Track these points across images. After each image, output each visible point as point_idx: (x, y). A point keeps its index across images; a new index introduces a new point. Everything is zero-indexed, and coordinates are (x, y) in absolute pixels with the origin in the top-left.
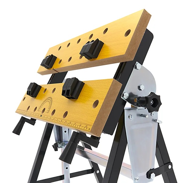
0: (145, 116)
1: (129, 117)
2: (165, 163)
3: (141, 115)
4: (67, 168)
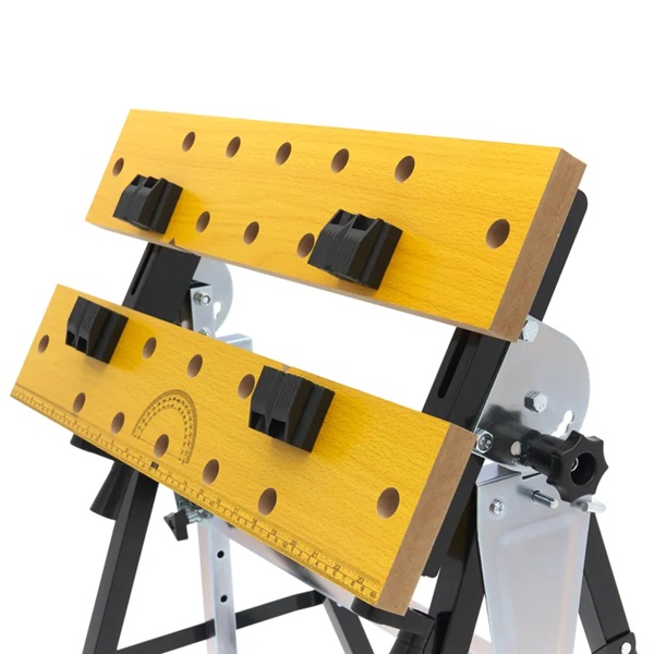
0: (549, 504)
1: (492, 507)
2: (609, 637)
3: (534, 495)
4: (224, 599)
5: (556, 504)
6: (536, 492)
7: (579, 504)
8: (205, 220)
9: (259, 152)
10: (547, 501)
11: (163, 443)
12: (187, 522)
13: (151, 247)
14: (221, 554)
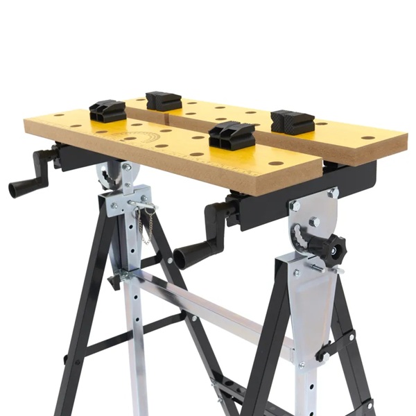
2: (344, 332)
3: (313, 267)
4: (137, 320)
5: (324, 271)
6: (314, 265)
7: (333, 270)
10: (320, 270)
12: (120, 281)
14: (136, 297)
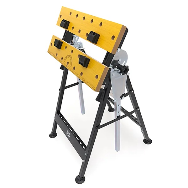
0: (121, 75)
1: (113, 75)
3: (119, 73)
8: (73, 28)
9: (80, 17)
11: (68, 63)
13: (66, 30)
